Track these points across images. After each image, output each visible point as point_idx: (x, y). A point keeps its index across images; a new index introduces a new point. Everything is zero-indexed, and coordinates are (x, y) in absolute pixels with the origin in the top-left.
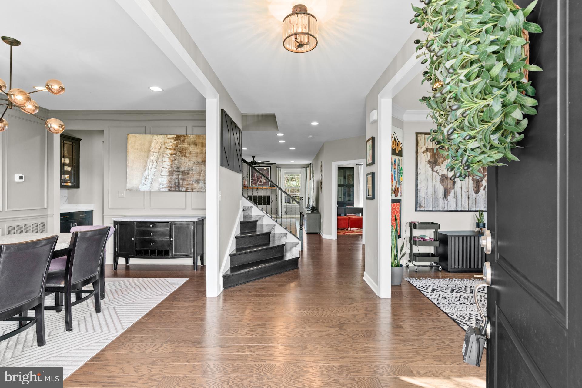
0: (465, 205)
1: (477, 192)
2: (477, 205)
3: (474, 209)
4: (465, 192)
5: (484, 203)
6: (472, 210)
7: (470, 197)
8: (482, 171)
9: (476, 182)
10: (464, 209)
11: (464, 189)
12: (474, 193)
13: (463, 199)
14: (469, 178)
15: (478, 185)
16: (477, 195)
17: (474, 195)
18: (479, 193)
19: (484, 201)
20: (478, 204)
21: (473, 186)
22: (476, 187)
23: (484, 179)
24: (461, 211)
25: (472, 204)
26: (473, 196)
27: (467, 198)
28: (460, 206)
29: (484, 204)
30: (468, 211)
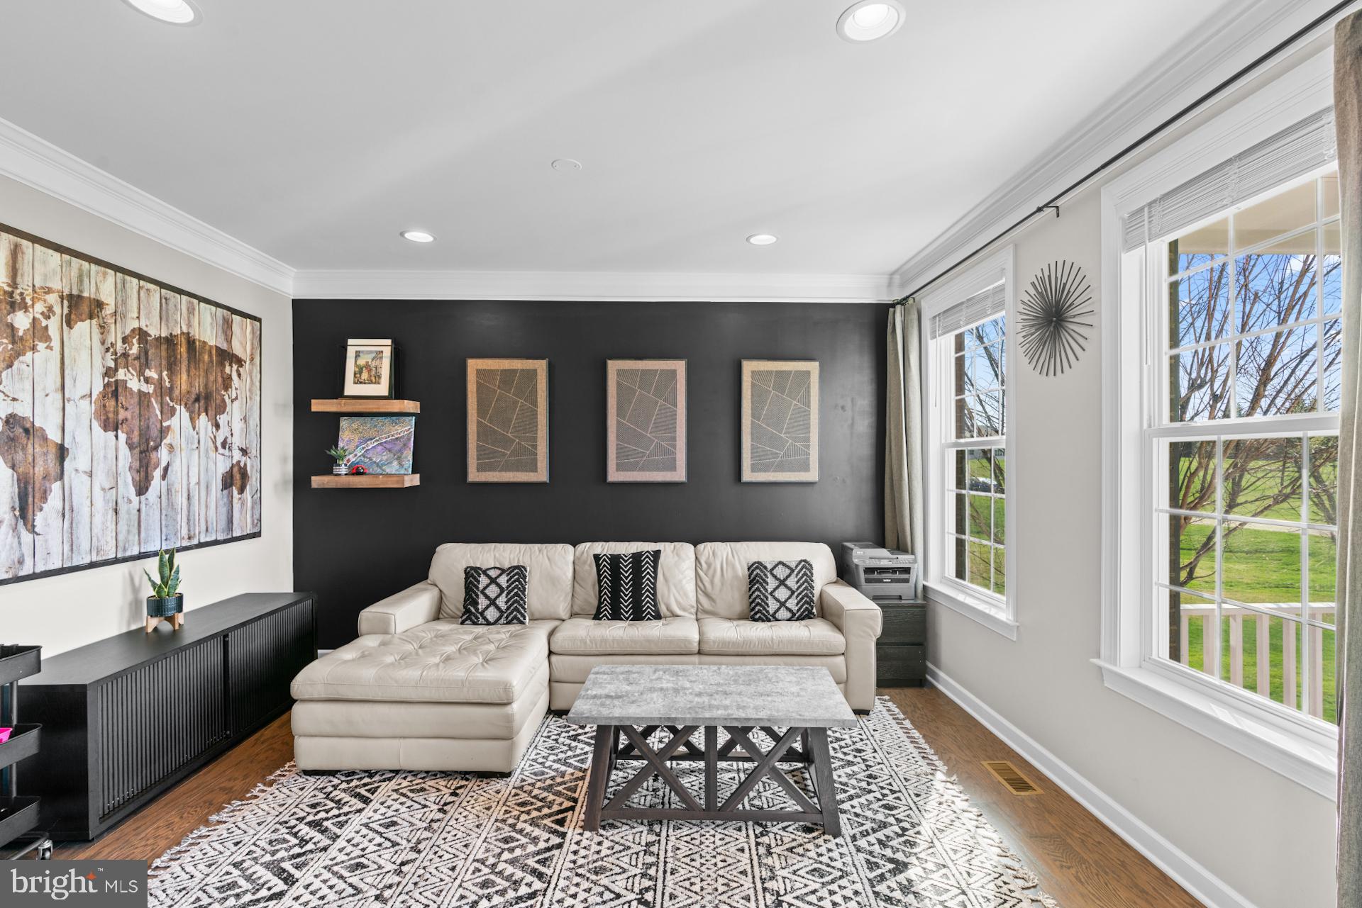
0: (103, 542)
1: (142, 489)
2: (143, 534)
3: (136, 552)
4: (103, 489)
5: (164, 523)
6: (128, 554)
7: (123, 508)
8: (158, 413)
9: (141, 452)
10: (100, 558)
11: (101, 479)
12: (132, 491)
13: (98, 519)
14: (117, 437)
15: (146, 461)
16: (143, 497)
17: (135, 499)
18: (150, 489)
19: (163, 517)
20: (147, 529)
21: (130, 468)
22: (138, 471)
23: (165, 441)
24: (92, 565)
25: (129, 532)
26: (130, 501)
27: (111, 513)
28: (85, 545)
29: (163, 529)
30: (116, 561)
